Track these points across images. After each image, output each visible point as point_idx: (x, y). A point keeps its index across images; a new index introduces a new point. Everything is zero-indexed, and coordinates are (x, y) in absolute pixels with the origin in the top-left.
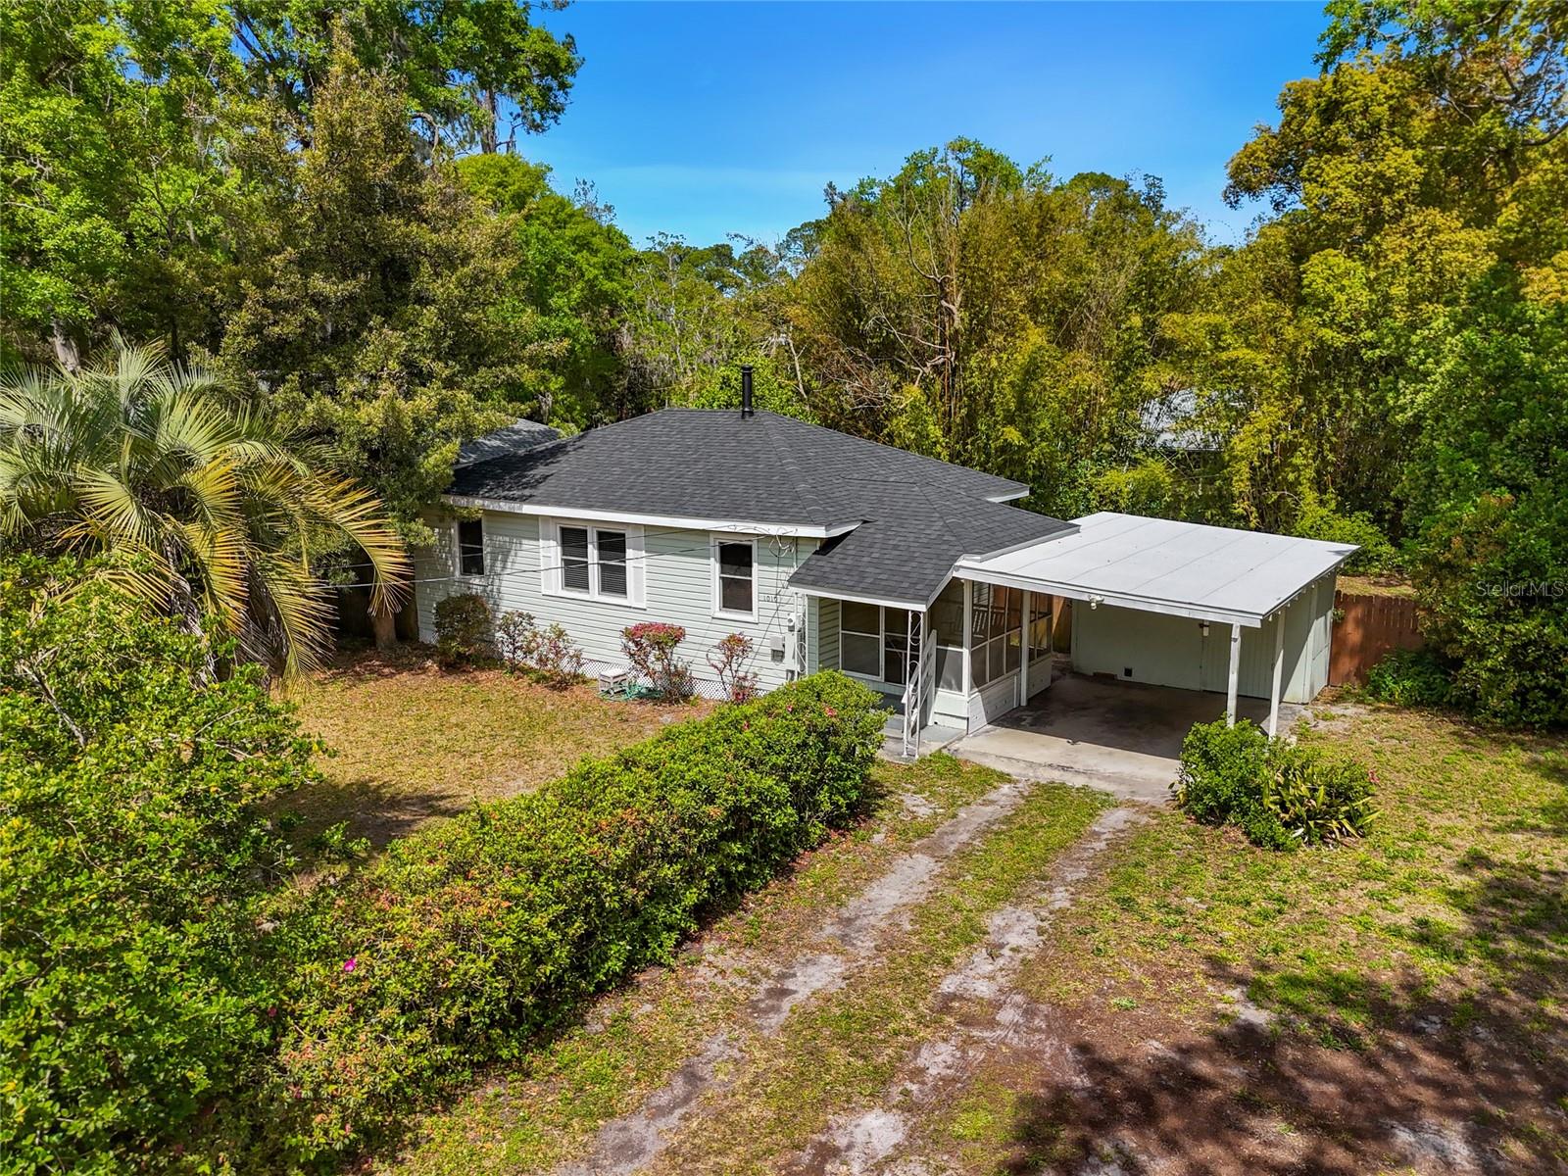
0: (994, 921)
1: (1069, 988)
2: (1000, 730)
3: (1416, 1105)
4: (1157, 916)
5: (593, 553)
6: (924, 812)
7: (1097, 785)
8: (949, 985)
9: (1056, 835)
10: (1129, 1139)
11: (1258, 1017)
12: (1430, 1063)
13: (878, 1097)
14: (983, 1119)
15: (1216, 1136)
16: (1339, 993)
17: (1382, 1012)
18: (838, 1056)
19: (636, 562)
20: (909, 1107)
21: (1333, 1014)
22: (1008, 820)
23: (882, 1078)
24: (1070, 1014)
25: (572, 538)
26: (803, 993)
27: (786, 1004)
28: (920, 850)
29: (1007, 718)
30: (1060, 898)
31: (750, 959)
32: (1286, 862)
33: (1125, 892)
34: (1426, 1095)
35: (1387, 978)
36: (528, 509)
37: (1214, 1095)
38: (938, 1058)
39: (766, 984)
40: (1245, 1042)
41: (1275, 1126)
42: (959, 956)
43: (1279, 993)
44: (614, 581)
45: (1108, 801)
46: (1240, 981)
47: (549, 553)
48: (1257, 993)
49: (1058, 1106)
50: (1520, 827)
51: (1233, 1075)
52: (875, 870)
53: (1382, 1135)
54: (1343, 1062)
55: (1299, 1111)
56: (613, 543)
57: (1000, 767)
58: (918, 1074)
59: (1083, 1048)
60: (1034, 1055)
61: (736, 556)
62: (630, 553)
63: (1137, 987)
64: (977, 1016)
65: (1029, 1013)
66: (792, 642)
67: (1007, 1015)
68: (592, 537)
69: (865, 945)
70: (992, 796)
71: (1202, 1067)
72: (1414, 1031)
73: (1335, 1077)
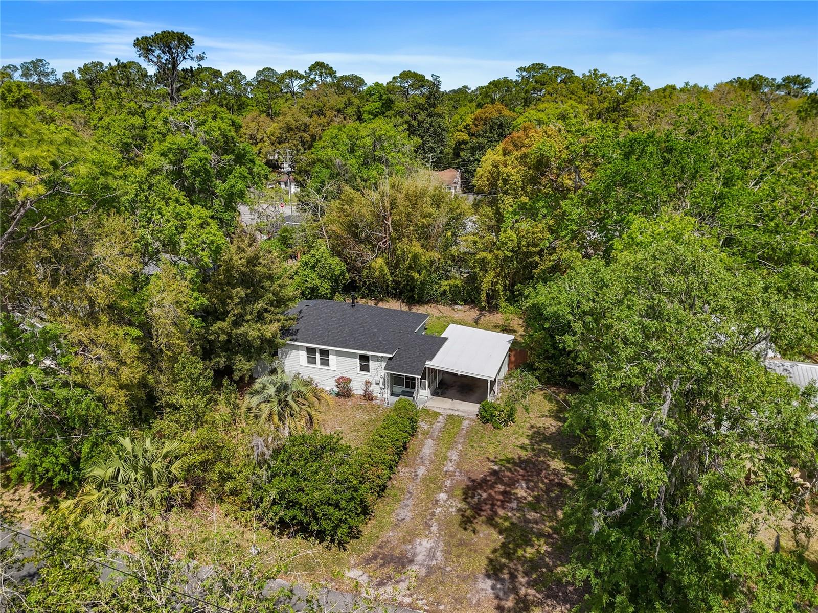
0: (449, 454)
1: (466, 467)
2: (435, 397)
3: (519, 479)
4: (478, 449)
5: (318, 355)
6: (426, 427)
7: (461, 414)
8: (445, 469)
9: (455, 430)
10: (479, 491)
11: (496, 468)
12: (522, 472)
13: (441, 491)
14: (458, 492)
15: (491, 489)
16: (508, 461)
17: (515, 464)
18: (432, 485)
19: (332, 358)
20: (446, 492)
21: (508, 465)
22: (444, 427)
23: (440, 488)
24: (467, 472)
25: (311, 351)
26: (420, 475)
27: (418, 477)
28: (429, 438)
29: (435, 393)
30: (460, 447)
31: (408, 470)
32: (501, 432)
33: (472, 444)
34: (520, 477)
35: (516, 457)
36: (296, 343)
37: (490, 483)
38: (448, 483)
39: (413, 474)
40: (494, 473)
41: (499, 486)
42: (445, 463)
43: (500, 463)
44: (325, 362)
45: (463, 419)
46: (493, 461)
47: (303, 355)
48: (496, 463)
49: (468, 488)
50: (543, 416)
51: (493, 479)
52: (422, 445)
53: (514, 485)
54: (508, 474)
55: (502, 483)
56: (324, 353)
57: (438, 410)
58: (446, 486)
59: (470, 478)
60: (463, 480)
61: (364, 359)
62: (330, 356)
63: (477, 465)
64: (452, 475)
65: (460, 473)
66: (382, 381)
67: (457, 474)
68: (318, 351)
69: (427, 463)
70: (439, 420)
71: (488, 478)
72: (520, 467)
73: (508, 477)
